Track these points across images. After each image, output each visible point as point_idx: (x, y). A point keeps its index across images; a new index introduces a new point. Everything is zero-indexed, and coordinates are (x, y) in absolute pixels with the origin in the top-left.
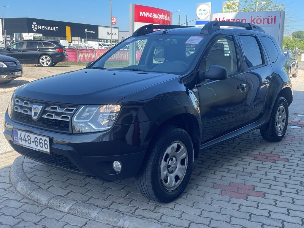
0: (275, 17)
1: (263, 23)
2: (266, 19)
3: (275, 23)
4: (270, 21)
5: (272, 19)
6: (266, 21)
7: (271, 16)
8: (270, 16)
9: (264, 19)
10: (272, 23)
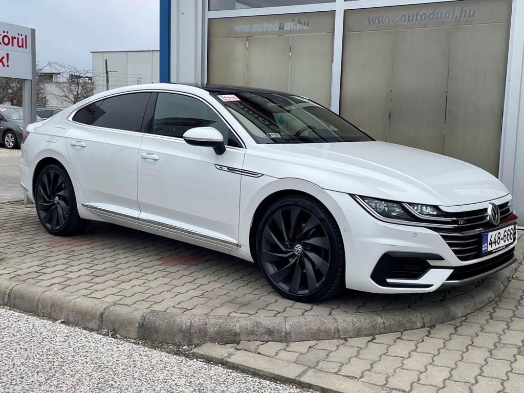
0: (26, 36)
1: (13, 45)
2: (15, 38)
3: (26, 48)
4: (20, 45)
5: (23, 39)
6: (15, 41)
7: (22, 35)
8: (20, 35)
9: (12, 37)
10: (22, 46)
